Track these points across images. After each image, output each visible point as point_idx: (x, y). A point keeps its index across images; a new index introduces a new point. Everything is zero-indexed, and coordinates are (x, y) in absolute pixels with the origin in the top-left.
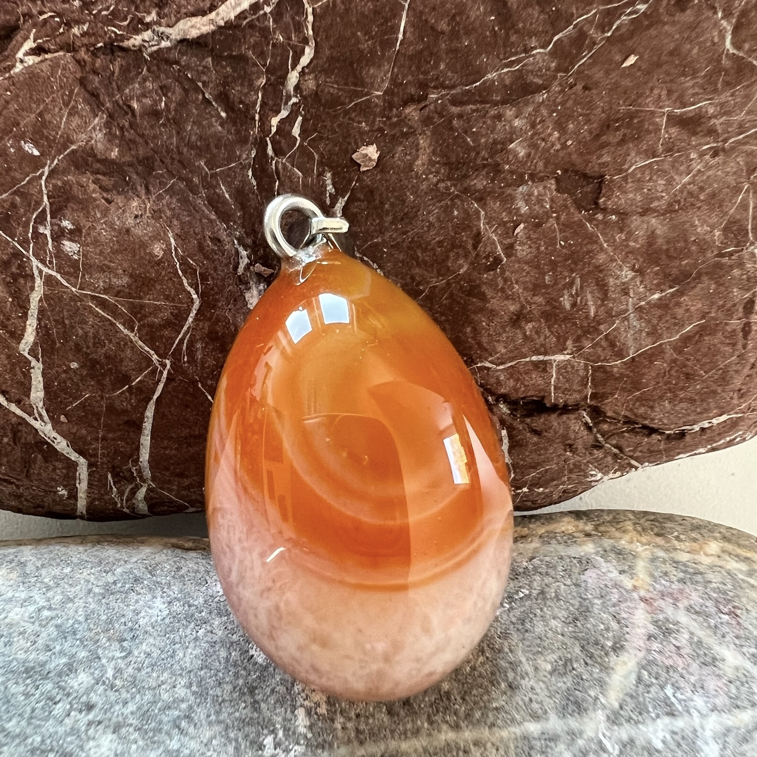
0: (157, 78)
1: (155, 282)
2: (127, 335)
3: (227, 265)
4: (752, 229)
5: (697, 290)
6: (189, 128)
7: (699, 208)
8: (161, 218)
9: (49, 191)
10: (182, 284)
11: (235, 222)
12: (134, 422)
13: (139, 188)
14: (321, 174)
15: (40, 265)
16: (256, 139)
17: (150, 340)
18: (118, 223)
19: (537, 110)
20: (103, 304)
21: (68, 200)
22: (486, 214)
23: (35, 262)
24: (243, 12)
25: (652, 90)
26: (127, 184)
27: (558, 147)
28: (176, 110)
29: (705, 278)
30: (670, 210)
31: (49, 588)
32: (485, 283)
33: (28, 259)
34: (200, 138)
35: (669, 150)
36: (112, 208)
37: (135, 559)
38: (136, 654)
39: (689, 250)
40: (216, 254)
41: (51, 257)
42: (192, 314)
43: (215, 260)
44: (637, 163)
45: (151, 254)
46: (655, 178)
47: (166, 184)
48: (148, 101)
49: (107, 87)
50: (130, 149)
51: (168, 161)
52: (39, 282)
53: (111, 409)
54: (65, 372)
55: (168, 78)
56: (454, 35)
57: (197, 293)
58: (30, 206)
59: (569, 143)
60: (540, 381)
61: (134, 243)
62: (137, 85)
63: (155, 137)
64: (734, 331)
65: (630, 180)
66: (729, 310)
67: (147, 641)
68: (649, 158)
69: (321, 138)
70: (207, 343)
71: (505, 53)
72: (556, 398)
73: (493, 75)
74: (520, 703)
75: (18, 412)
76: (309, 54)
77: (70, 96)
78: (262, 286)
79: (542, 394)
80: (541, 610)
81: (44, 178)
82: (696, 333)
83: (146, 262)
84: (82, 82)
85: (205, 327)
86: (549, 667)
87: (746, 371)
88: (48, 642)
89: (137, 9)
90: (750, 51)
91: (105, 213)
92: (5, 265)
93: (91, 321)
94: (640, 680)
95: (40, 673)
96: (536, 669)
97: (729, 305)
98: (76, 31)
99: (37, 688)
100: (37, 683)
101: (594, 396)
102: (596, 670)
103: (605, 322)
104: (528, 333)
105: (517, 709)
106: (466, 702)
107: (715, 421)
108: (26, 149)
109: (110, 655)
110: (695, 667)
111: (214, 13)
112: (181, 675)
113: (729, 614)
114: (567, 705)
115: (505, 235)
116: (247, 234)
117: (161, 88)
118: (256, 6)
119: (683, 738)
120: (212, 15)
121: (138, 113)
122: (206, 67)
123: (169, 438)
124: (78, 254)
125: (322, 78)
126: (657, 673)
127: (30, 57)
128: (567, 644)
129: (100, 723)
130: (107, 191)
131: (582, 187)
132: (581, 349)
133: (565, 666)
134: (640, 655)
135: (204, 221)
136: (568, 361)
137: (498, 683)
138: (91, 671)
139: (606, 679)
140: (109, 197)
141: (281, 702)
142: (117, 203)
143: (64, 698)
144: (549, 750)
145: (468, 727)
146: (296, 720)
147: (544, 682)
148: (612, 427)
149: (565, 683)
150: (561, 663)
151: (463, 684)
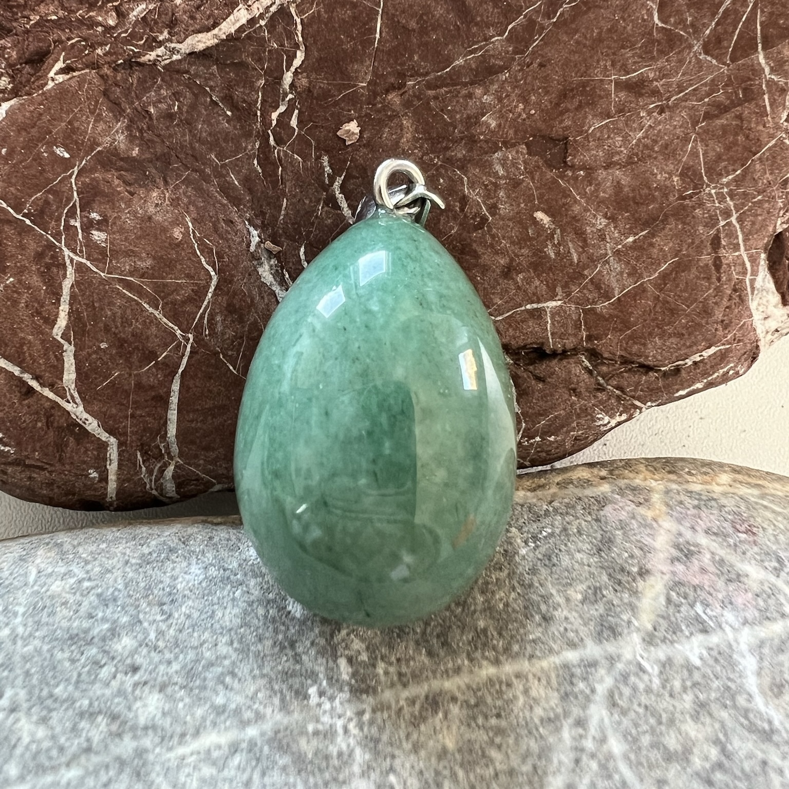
0: (170, 86)
1: (176, 262)
2: (151, 313)
3: (240, 244)
4: (706, 173)
5: (667, 230)
6: (200, 126)
7: (655, 158)
8: (179, 205)
9: (78, 188)
10: (200, 263)
11: (245, 206)
12: (161, 397)
13: (158, 180)
14: (318, 158)
15: (71, 255)
16: (258, 132)
17: (174, 317)
18: (140, 212)
19: (502, 87)
20: (129, 285)
21: (95, 195)
22: (468, 179)
23: (67, 252)
24: (241, 27)
25: (598, 61)
26: (147, 177)
27: (524, 116)
28: (187, 112)
29: (671, 220)
30: (630, 162)
32: (475, 241)
33: (61, 249)
34: (210, 134)
35: (621, 111)
36: (135, 199)
39: (653, 196)
40: (229, 233)
41: (81, 246)
42: (211, 290)
43: (229, 239)
44: (594, 124)
45: (172, 238)
46: (612, 136)
47: (182, 176)
48: (163, 106)
49: (126, 96)
50: (149, 148)
51: (182, 156)
52: (70, 270)
53: (139, 385)
54: (95, 352)
55: (179, 85)
56: (423, 31)
57: (215, 270)
58: (61, 202)
59: (533, 112)
60: (537, 328)
61: (156, 228)
62: (153, 93)
63: (171, 136)
64: (707, 265)
65: (591, 139)
66: (698, 247)
67: (186, 604)
68: (604, 119)
69: (316, 127)
70: (226, 316)
71: (469, 42)
72: (554, 344)
73: (460, 61)
74: (556, 633)
75: (51, 396)
76: (300, 56)
77: (96, 106)
78: (273, 262)
79: (541, 340)
80: (566, 545)
81: (74, 177)
82: (672, 271)
83: (167, 245)
84: (105, 93)
85: (223, 300)
86: (579, 597)
87: (725, 302)
88: (90, 610)
89: (151, 30)
90: (676, 24)
91: (129, 203)
92: (39, 256)
93: (118, 302)
94: (669, 600)
95: (84, 639)
96: (568, 600)
97: (697, 242)
98: (99, 51)
99: (82, 654)
100: (82, 649)
101: (590, 338)
102: (626, 596)
103: (588, 267)
104: (520, 284)
105: (553, 639)
106: (503, 637)
107: (707, 353)
108: (58, 152)
109: (151, 619)
110: (720, 584)
111: (217, 29)
112: (221, 633)
113: (746, 532)
114: (602, 631)
115: (488, 196)
116: (256, 216)
117: (173, 94)
118: (252, 21)
119: (720, 653)
120: (216, 31)
121: (154, 117)
122: (212, 74)
123: (195, 411)
124: (106, 242)
125: (314, 76)
126: (685, 593)
127: (61, 76)
128: (594, 574)
129: (145, 683)
130: (130, 185)
131: (550, 150)
132: (570, 294)
133: (595, 594)
134: (666, 577)
135: (218, 205)
136: (561, 306)
137: (532, 616)
138: (134, 634)
139: (637, 603)
140: (132, 189)
141: (322, 652)
142: (139, 195)
143: (109, 661)
144: (590, 677)
145: (507, 660)
146: (339, 668)
147: (576, 611)
148: (611, 369)
149: (597, 611)
150: (590, 592)
151: (498, 620)
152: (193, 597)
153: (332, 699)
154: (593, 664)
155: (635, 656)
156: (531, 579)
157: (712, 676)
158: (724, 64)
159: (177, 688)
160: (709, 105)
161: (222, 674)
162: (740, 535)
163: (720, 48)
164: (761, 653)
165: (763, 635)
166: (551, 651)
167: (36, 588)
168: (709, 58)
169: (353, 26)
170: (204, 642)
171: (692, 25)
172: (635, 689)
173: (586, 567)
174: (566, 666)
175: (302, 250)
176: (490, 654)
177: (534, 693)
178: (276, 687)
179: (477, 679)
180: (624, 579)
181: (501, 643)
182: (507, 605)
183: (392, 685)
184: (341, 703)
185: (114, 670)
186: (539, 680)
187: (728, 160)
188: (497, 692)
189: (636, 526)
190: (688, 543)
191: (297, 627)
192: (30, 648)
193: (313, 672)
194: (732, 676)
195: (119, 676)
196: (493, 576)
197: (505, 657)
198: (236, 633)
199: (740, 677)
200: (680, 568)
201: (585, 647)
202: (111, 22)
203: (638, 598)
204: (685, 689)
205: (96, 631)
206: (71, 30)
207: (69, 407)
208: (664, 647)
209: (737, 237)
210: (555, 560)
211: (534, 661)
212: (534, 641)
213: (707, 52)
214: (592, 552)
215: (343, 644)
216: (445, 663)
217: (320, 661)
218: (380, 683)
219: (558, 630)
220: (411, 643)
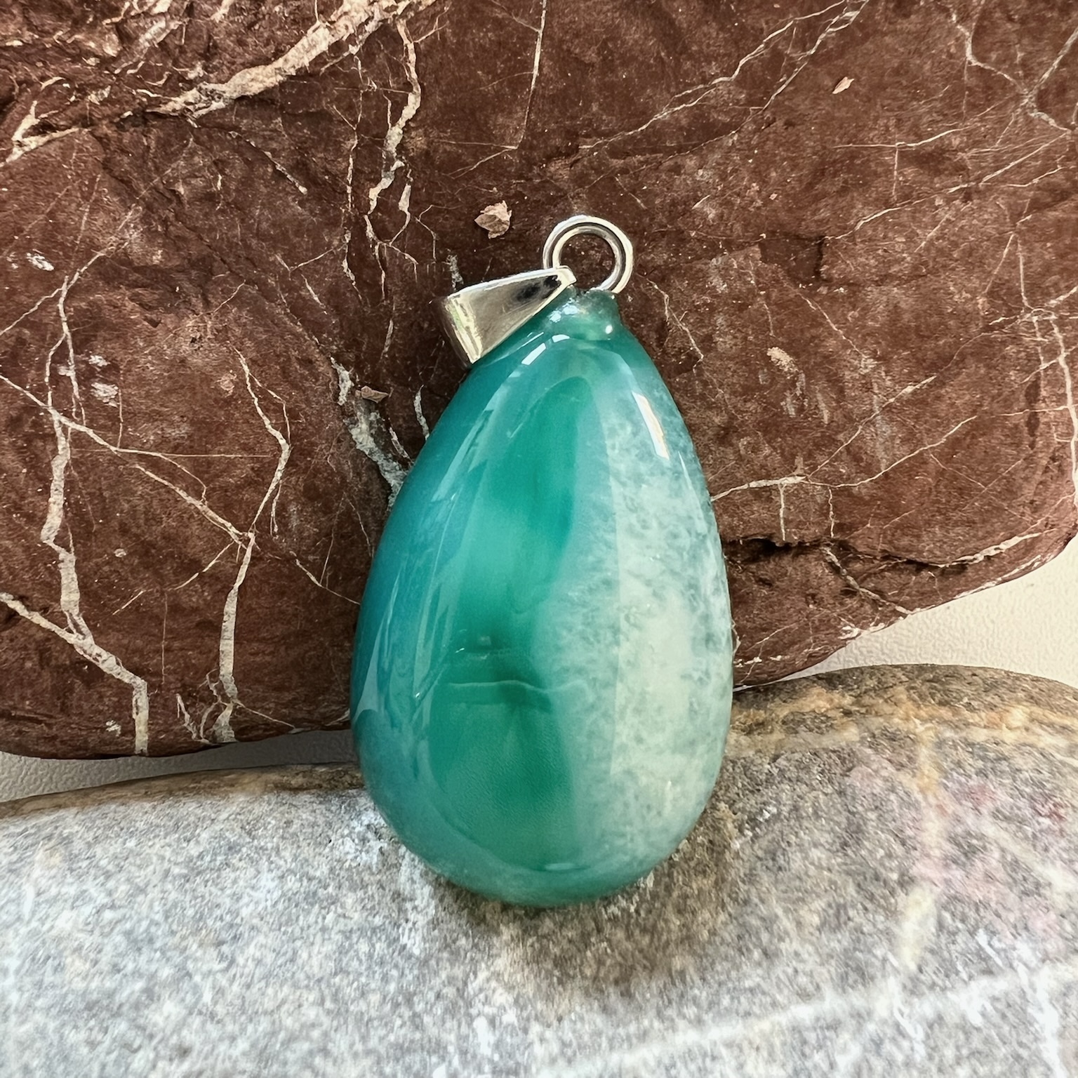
0: (208, 150)
1: (226, 427)
2: (191, 505)
3: (324, 394)
4: (1026, 292)
5: (962, 377)
6: (257, 212)
7: (953, 269)
8: (228, 339)
9: (70, 318)
10: (263, 427)
11: (330, 334)
12: (209, 622)
13: (194, 300)
14: (442, 259)
15: (64, 420)
16: (349, 218)
17: (226, 509)
18: (168, 352)
19: (727, 156)
20: (154, 464)
21: (96, 328)
22: (671, 297)
23: (56, 417)
24: (320, 56)
25: (876, 119)
26: (178, 296)
27: (759, 203)
28: (237, 190)
29: (970, 361)
30: (915, 275)
31: (108, 875)
32: (678, 390)
33: (47, 412)
34: (274, 225)
35: (906, 196)
36: (160, 332)
39: (946, 326)
40: (307, 380)
41: (78, 407)
42: (281, 467)
43: (307, 389)
44: (865, 217)
45: (218, 390)
46: (890, 235)
47: (232, 291)
48: (199, 182)
49: (140, 169)
50: (179, 249)
51: (231, 259)
52: (63, 443)
53: (176, 609)
54: (108, 563)
55: (223, 148)
56: (608, 65)
57: (285, 437)
58: (44, 340)
59: (774, 196)
60: (765, 514)
61: (192, 377)
62: (182, 163)
63: (212, 229)
64: (1016, 426)
65: (858, 240)
66: (1005, 400)
68: (881, 209)
69: (439, 212)
70: (304, 505)
71: (677, 84)
72: (788, 535)
73: (663, 115)
74: (782, 977)
75: (45, 623)
76: (413, 104)
77: (91, 186)
78: (374, 416)
79: (768, 531)
80: (797, 835)
81: (62, 300)
82: (967, 434)
83: (211, 401)
84: (106, 166)
85: (299, 481)
86: (816, 920)
87: (1038, 476)
88: (116, 960)
89: (176, 63)
90: (999, 62)
91: (150, 338)
92: (14, 424)
93: (140, 490)
94: (941, 926)
95: (107, 1008)
96: (799, 924)
97: (1006, 392)
98: (93, 97)
99: (106, 1032)
100: (105, 1024)
101: (840, 528)
102: (880, 918)
103: (844, 429)
104: (742, 452)
105: (778, 987)
106: (708, 983)
107: (1004, 546)
108: (35, 263)
109: (205, 968)
110: (1012, 898)
111: (281, 60)
112: (307, 987)
113: (1049, 817)
114: (847, 974)
115: (700, 323)
116: (348, 348)
117: (215, 163)
118: (337, 47)
119: (1009, 1006)
120: (280, 63)
121: (185, 200)
122: (275, 130)
123: (260, 641)
124: (116, 399)
125: (434, 133)
126: (963, 913)
127: (32, 138)
128: (835, 883)
130: (150, 309)
131: (796, 253)
132: (815, 468)
133: (837, 916)
134: (938, 890)
135: (288, 337)
136: (800, 484)
137: (748, 949)
138: (182, 995)
139: (896, 930)
140: (154, 317)
141: (451, 1011)
142: (165, 325)
143: (146, 1042)
144: (829, 1043)
145: (713, 1021)
146: (475, 1036)
147: (812, 944)
148: (867, 567)
149: (839, 942)
150: (831, 912)
151: (701, 957)
152: (265, 929)
154: (835, 1026)
155: (892, 1013)
156: (748, 892)
157: (997, 1040)
158: (1068, 126)
160: (1039, 188)
161: (311, 1053)
162: (1041, 819)
163: (1062, 102)
164: (1066, 1004)
165: (1068, 977)
166: (774, 1004)
167: (34, 924)
168: (1045, 117)
169: (496, 56)
170: (283, 1002)
171: (1024, 64)
172: (891, 1063)
173: (826, 873)
174: (796, 1029)
175: (418, 398)
176: (691, 1011)
177: (749, 1069)
179: (670, 1050)
180: (878, 891)
181: (704, 994)
182: (713, 933)
183: (553, 1061)
185: (152, 1056)
186: (758, 1049)
187: (1060, 273)
188: (700, 1070)
189: (895, 805)
190: (969, 834)
191: (416, 972)
192: (28, 1027)
193: (438, 1043)
194: (1024, 1041)
195: (160, 1064)
196: (694, 886)
197: (711, 1015)
198: (329, 986)
199: (1036, 1039)
200: (957, 874)
201: (822, 998)
202: (111, 51)
203: (897, 922)
204: (958, 1061)
205: (122, 996)
206: (44, 63)
207: (72, 639)
208: (931, 997)
209: (1063, 385)
210: (781, 861)
211: (752, 1020)
212: (751, 990)
213: (1042, 107)
214: (834, 849)
215: (482, 996)
216: (626, 1025)
217: (448, 1025)
218: (535, 1059)
219: (784, 972)
220: (577, 993)
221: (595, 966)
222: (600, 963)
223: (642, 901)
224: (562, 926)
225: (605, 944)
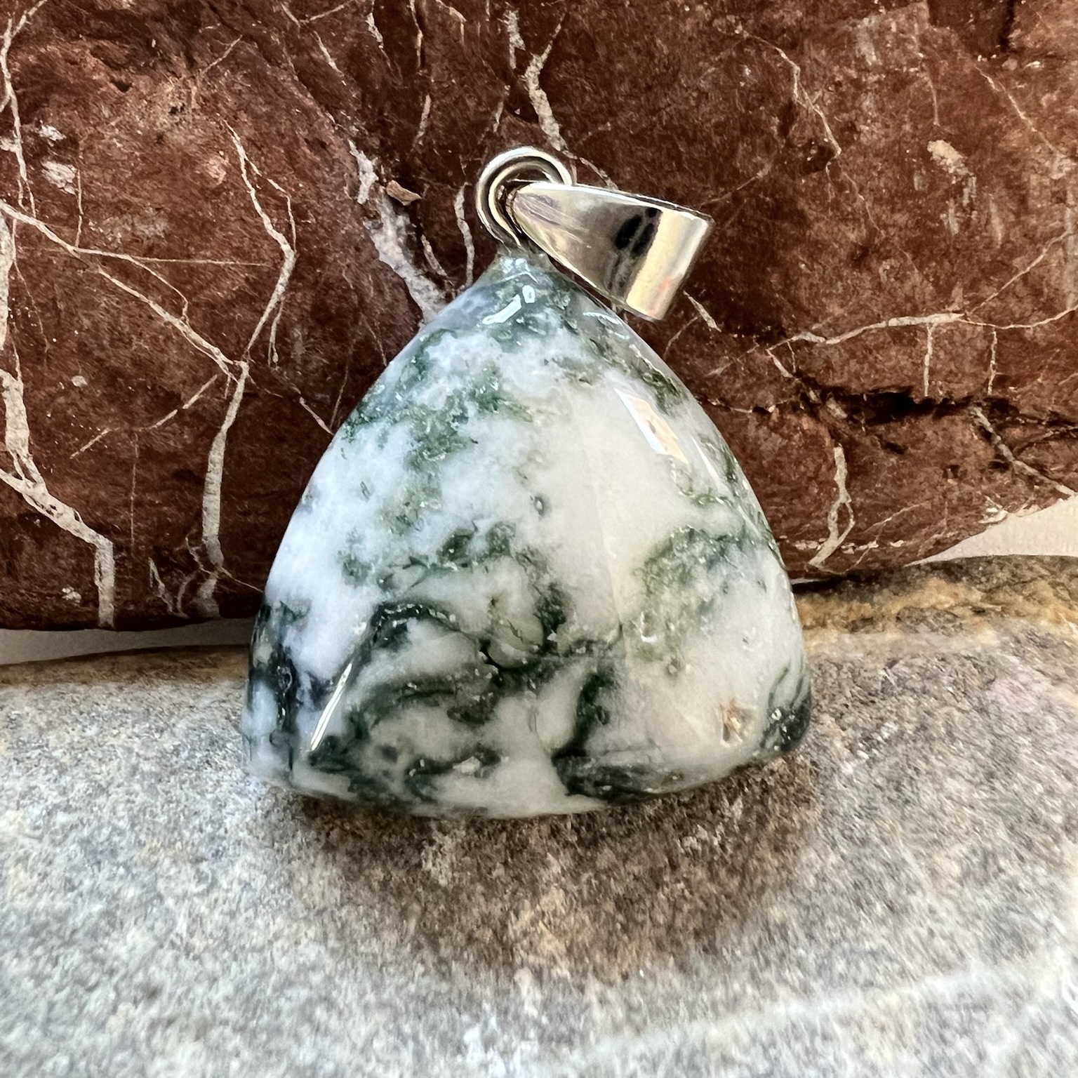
1: (214, 225)
2: (168, 323)
3: (338, 188)
8: (218, 110)
9: (14, 75)
10: (261, 227)
11: (348, 110)
12: (190, 472)
13: (175, 58)
14: (498, 15)
15: (8, 209)
17: (211, 330)
18: (141, 124)
20: (124, 271)
21: (48, 90)
22: (803, 69)
26: (153, 52)
32: (803, 195)
36: (130, 97)
37: (207, 702)
38: (225, 886)
40: (318, 168)
41: (26, 192)
42: (283, 279)
43: (318, 180)
45: (204, 177)
47: (223, 49)
51: (222, 7)
52: (7, 239)
53: (148, 453)
54: (64, 393)
57: (290, 240)
60: (904, 362)
61: (171, 158)
67: (241, 860)
70: (311, 329)
72: (932, 390)
74: (914, 939)
78: (402, 220)
79: (906, 383)
80: (927, 761)
81: (4, 51)
83: (195, 192)
85: (306, 298)
86: (956, 870)
91: (117, 106)
93: (103, 301)
95: (58, 934)
96: (934, 874)
99: (56, 964)
100: (54, 954)
101: (1001, 382)
102: (1041, 871)
103: (1023, 252)
104: (883, 279)
105: (908, 949)
106: (817, 942)
109: (179, 890)
112: (305, 918)
114: (999, 939)
115: (838, 106)
116: (371, 130)
123: (252, 497)
124: (74, 184)
128: (981, 824)
129: (170, 1022)
130: (118, 68)
131: (977, 13)
132: (978, 303)
133: (985, 865)
135: (295, 111)
136: (956, 324)
137: (869, 903)
138: (149, 923)
139: (1062, 887)
140: (123, 78)
141: (487, 958)
142: (137, 89)
143: (105, 978)
144: (976, 1028)
145: (824, 990)
146: (518, 992)
147: (951, 898)
148: (1028, 433)
149: (988, 899)
150: (975, 860)
151: (807, 908)
153: (506, 1053)
154: (984, 1005)
155: (1059, 995)
156: (865, 829)
159: (228, 1031)
161: (309, 1001)
166: (903, 973)
170: (277, 937)
172: (1059, 1057)
173: (967, 811)
174: (932, 1007)
175: (460, 199)
176: (794, 976)
177: (871, 1054)
178: (407, 1029)
179: (769, 1024)
180: (1038, 837)
181: (812, 956)
182: (821, 878)
183: (617, 1029)
184: (524, 1063)
185: (112, 996)
186: (883, 1029)
188: (807, 1052)
191: (442, 907)
193: (470, 998)
195: (122, 1007)
196: (795, 818)
197: (821, 982)
198: (333, 919)
201: (966, 969)
203: (1064, 877)
205: (77, 920)
207: (20, 485)
210: (907, 791)
211: (872, 992)
212: (873, 953)
214: (977, 779)
215: (525, 942)
216: (710, 989)
217: (483, 976)
218: (594, 1024)
219: (917, 934)
220: (648, 945)
221: (669, 912)
222: (675, 907)
223: (729, 832)
224: (626, 859)
225: (681, 885)
